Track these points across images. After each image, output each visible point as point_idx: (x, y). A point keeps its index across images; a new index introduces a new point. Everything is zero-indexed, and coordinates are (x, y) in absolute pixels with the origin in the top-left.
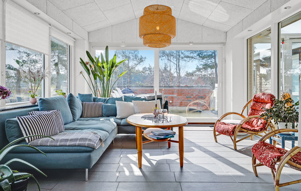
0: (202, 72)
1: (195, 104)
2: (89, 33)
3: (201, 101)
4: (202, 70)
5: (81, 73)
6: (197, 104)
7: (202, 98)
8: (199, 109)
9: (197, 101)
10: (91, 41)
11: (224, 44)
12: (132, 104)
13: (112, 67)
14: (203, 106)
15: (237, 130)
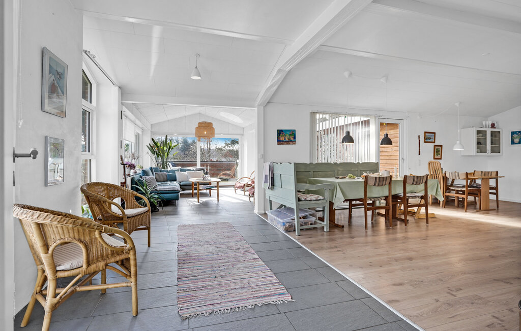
0: (230, 147)
1: (223, 174)
2: (151, 125)
3: (228, 172)
4: (230, 145)
5: (147, 153)
6: (225, 174)
7: (229, 169)
8: (227, 177)
9: (226, 172)
10: (152, 131)
11: (242, 135)
12: (186, 173)
13: (169, 149)
14: (229, 175)
15: (246, 186)
